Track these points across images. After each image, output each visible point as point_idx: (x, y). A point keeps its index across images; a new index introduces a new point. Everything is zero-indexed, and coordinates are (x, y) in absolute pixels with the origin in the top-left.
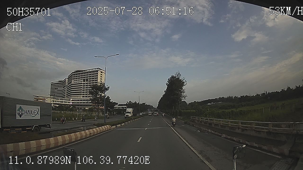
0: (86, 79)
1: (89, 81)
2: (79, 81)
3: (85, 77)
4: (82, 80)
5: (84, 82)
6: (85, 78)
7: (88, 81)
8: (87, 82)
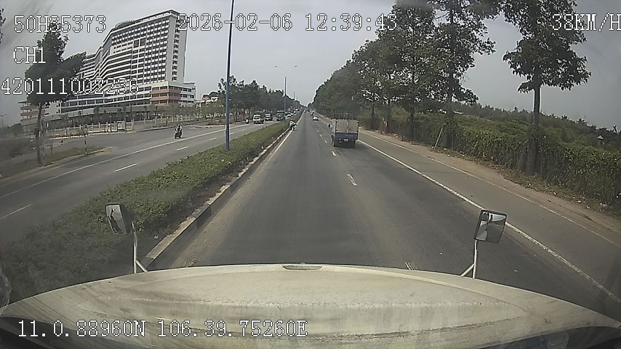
0: (141, 39)
1: (148, 44)
2: (124, 47)
3: (138, 37)
4: (132, 43)
5: (136, 49)
6: (138, 39)
7: (145, 45)
8: (143, 47)
